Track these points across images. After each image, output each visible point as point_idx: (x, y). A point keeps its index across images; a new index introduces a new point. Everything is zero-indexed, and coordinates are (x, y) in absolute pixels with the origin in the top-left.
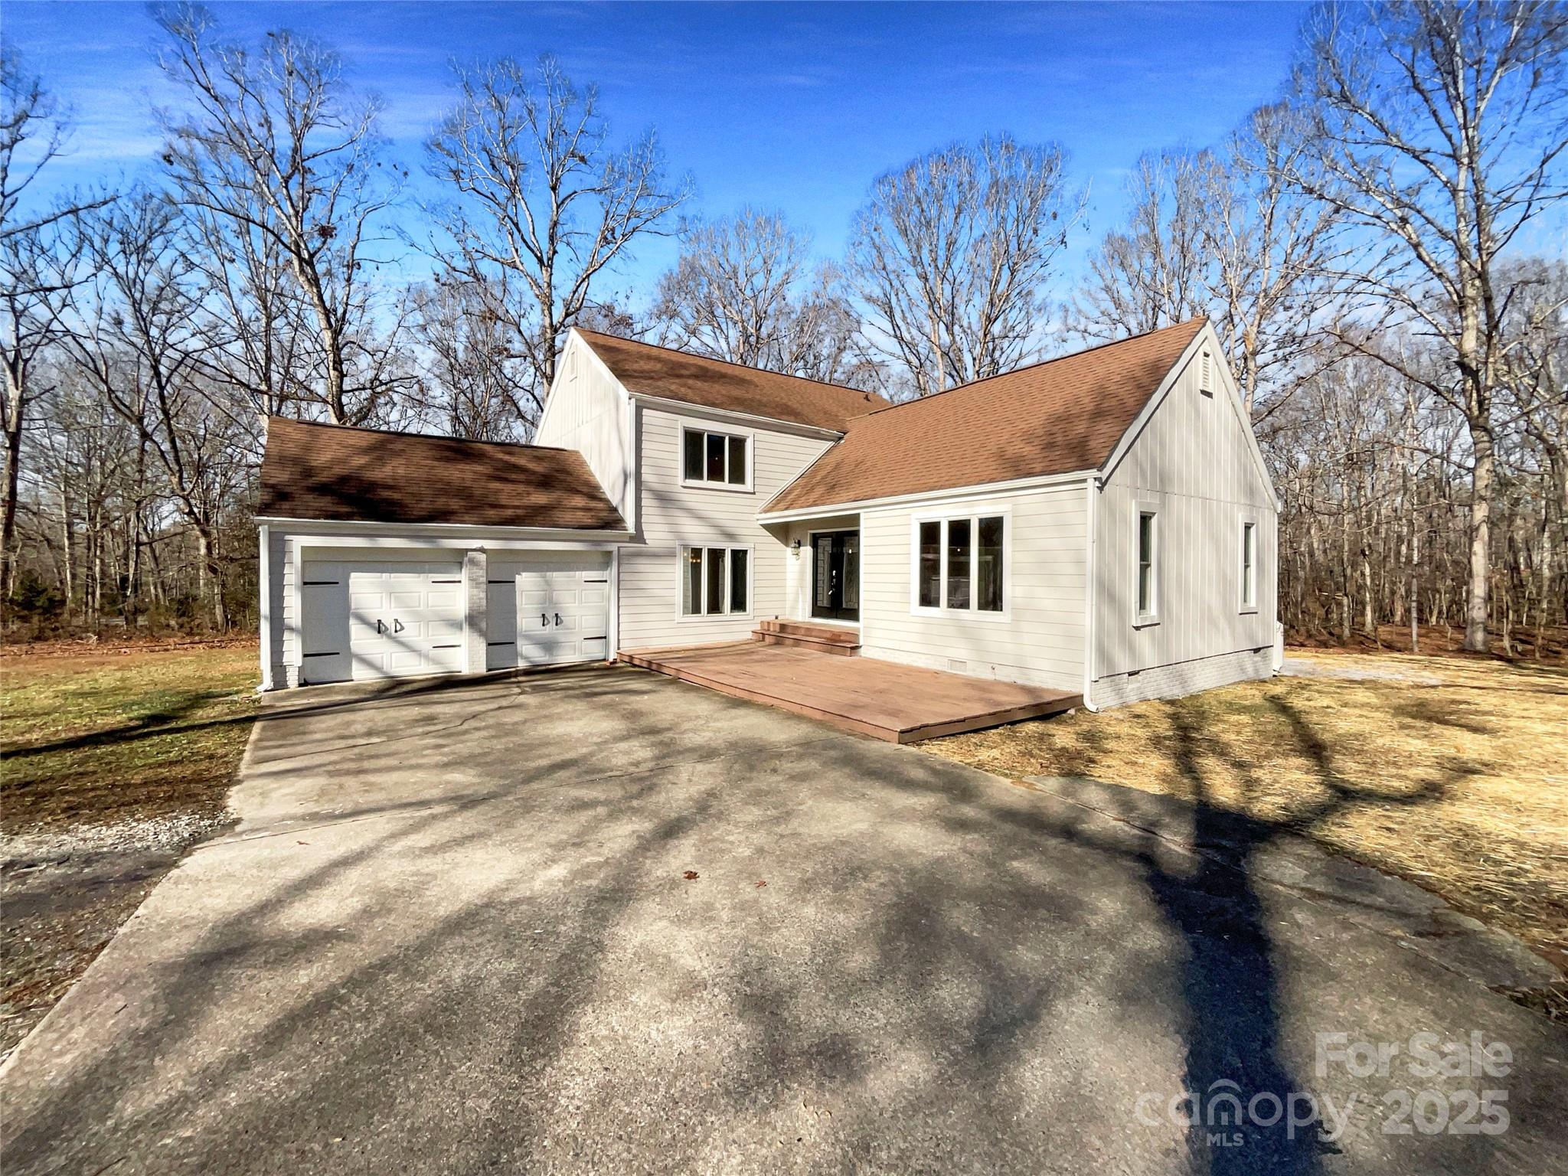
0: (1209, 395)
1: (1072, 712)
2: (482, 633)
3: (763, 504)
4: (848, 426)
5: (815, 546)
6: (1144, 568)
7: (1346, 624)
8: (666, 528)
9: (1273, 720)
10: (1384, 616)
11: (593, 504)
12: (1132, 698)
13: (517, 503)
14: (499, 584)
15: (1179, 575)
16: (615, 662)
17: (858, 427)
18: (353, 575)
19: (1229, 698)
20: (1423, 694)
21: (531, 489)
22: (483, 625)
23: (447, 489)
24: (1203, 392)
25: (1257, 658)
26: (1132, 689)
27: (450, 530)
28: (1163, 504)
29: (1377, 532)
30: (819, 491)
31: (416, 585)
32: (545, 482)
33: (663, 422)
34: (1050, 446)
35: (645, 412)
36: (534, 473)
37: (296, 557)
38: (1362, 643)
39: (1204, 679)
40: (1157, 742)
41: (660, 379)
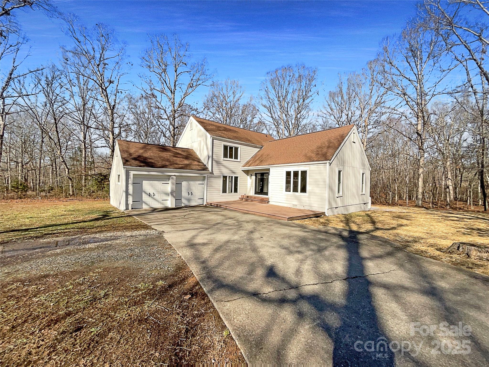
0: (355, 143)
1: (323, 216)
2: (174, 197)
3: (242, 165)
4: (263, 144)
5: (256, 176)
6: (339, 183)
7: (390, 199)
8: (218, 171)
9: (366, 218)
10: (400, 198)
11: (200, 164)
12: (336, 214)
13: (182, 163)
14: (178, 184)
15: (347, 185)
16: (206, 205)
17: (266, 145)
18: (143, 181)
19: (358, 214)
20: (401, 214)
21: (184, 160)
22: (175, 195)
23: (164, 160)
24: (353, 142)
25: (365, 205)
26: (336, 211)
27: (166, 170)
28: (343, 168)
29: (400, 174)
30: (258, 162)
31: (158, 184)
32: (187, 158)
33: (218, 143)
34: (318, 154)
35: (214, 140)
36: (183, 155)
37: (131, 176)
38: (394, 204)
39: (352, 210)
40: (342, 221)
41: (216, 131)
